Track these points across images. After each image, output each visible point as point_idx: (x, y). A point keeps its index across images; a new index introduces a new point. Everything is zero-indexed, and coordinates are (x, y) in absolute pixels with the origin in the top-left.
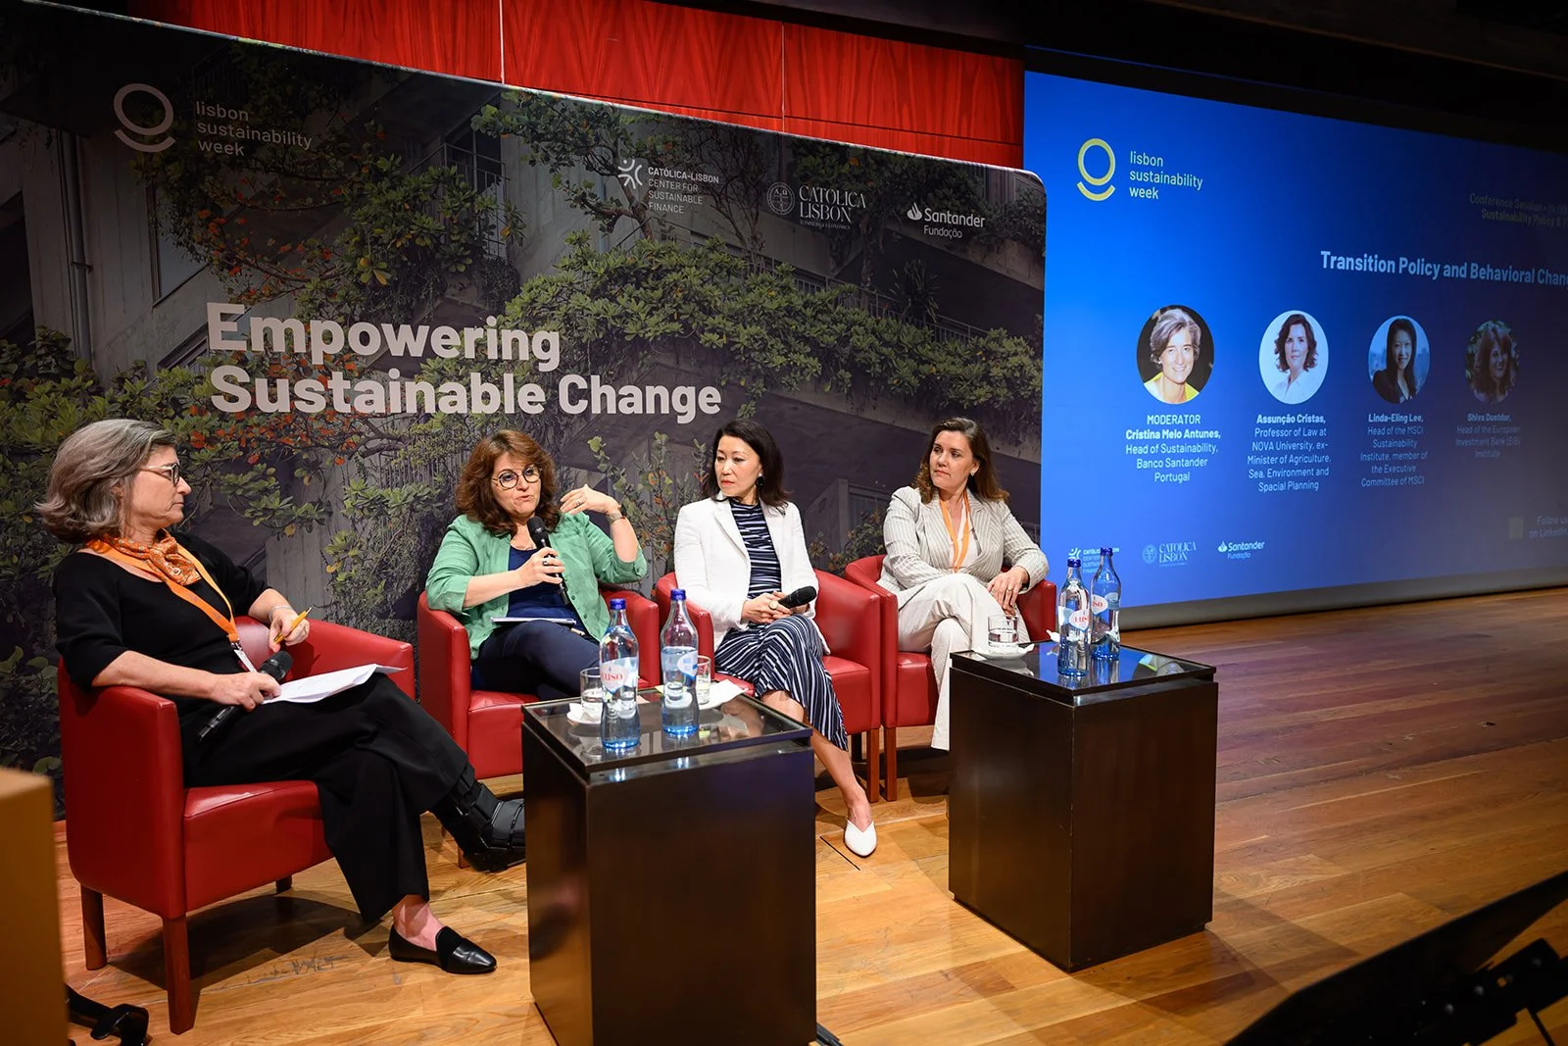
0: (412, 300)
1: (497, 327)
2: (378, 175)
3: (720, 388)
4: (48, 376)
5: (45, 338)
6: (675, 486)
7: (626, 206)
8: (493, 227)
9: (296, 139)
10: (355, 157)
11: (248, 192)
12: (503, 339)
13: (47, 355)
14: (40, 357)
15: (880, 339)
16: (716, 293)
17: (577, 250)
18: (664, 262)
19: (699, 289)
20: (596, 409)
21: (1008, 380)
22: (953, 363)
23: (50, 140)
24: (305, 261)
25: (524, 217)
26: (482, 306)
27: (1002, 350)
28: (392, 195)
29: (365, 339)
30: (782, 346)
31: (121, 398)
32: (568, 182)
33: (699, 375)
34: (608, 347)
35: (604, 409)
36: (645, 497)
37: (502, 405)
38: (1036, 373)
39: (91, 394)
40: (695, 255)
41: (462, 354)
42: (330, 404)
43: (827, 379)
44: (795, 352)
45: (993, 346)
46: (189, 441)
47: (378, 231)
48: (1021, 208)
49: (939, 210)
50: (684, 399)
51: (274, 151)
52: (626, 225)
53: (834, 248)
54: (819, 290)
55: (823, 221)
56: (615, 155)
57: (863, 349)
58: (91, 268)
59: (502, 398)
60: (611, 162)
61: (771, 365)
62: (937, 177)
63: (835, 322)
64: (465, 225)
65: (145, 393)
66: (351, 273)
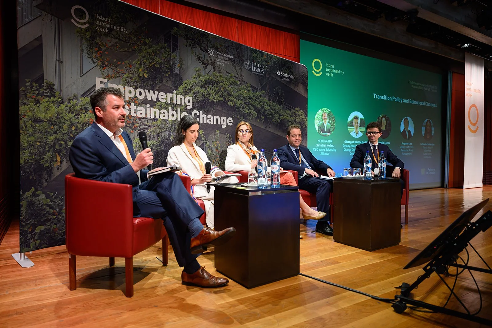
0: (154, 83)
1: (176, 94)
2: (145, 44)
3: (233, 118)
4: (47, 96)
5: (47, 83)
6: (221, 146)
7: (210, 62)
8: (176, 63)
9: (123, 30)
10: (139, 37)
11: (109, 44)
12: (178, 98)
13: (47, 89)
14: (45, 89)
15: (271, 108)
16: (232, 90)
17: (197, 73)
18: (219, 79)
19: (228, 88)
20: (201, 122)
21: (300, 122)
22: (288, 116)
23: (51, 19)
24: (125, 68)
25: (184, 62)
26: (172, 87)
27: (299, 114)
28: (149, 50)
29: (140, 94)
30: (248, 107)
31: (69, 105)
32: (195, 53)
33: (228, 114)
34: (205, 103)
35: (204, 122)
36: (214, 149)
37: (177, 118)
38: (306, 121)
39: (60, 103)
40: (227, 78)
41: (167, 101)
42: (130, 113)
43: (258, 118)
44: (251, 109)
45: (296, 112)
46: (89, 121)
47: (145, 61)
48: (302, 75)
49: (284, 73)
50: (224, 120)
51: (117, 32)
52: (210, 67)
53: (260, 80)
54: (256, 92)
55: (258, 73)
56: (207, 46)
57: (267, 110)
58: (62, 62)
59: (177, 116)
60: (206, 48)
61: (245, 113)
62: (284, 64)
63: (260, 102)
64: (168, 62)
65: (76, 104)
66: (137, 73)
